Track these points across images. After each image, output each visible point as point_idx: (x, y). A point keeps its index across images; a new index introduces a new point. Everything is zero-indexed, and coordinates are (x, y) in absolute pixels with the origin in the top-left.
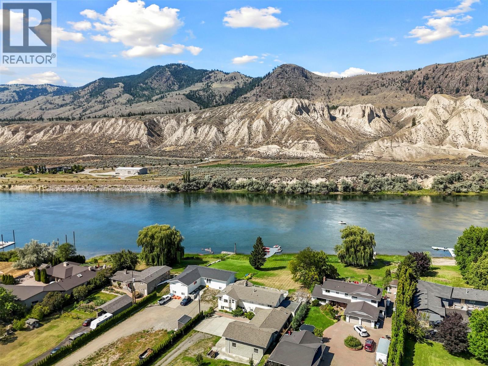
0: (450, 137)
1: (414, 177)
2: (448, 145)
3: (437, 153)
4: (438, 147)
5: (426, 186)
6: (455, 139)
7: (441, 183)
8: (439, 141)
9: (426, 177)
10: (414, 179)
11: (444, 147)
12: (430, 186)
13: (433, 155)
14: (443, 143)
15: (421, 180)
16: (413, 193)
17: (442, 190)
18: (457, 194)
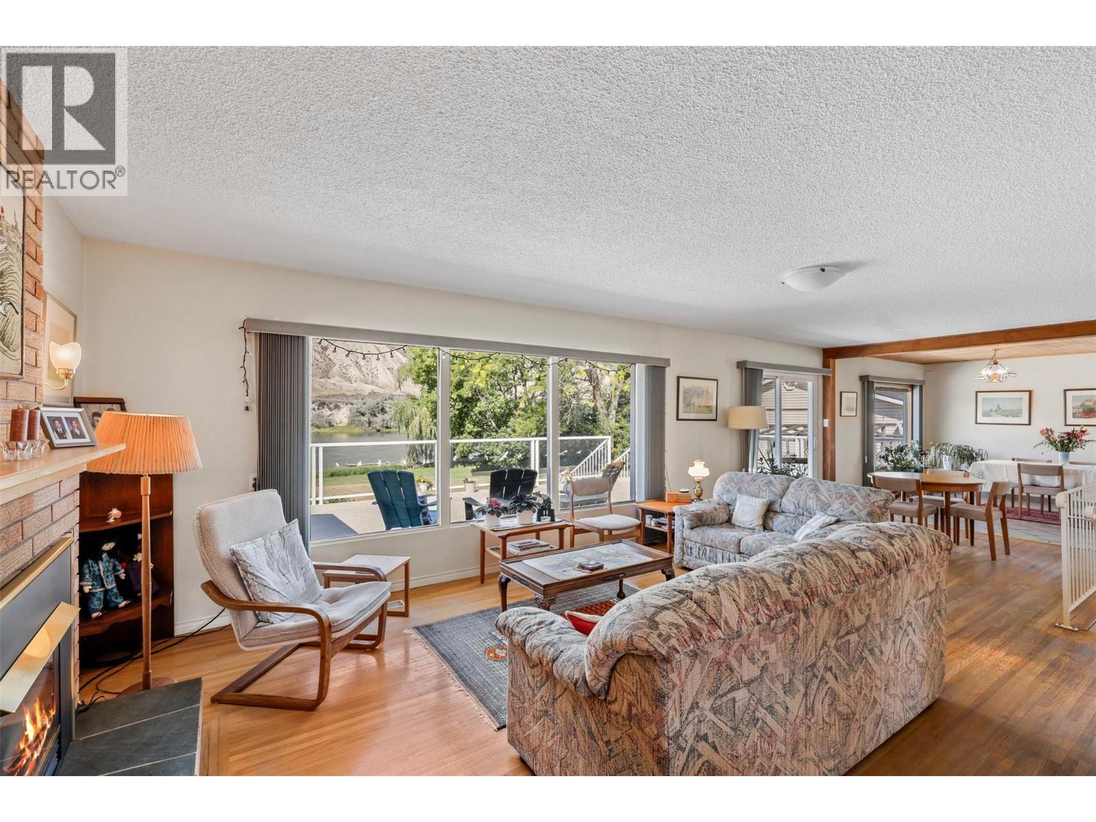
0: (337, 367)
1: (319, 405)
2: (337, 378)
3: (324, 388)
4: (322, 380)
5: (339, 422)
6: (344, 371)
7: (363, 414)
8: (323, 372)
9: (337, 407)
10: (318, 409)
11: (332, 381)
12: (345, 421)
13: (320, 391)
14: (330, 375)
15: (330, 412)
16: (322, 430)
17: (367, 425)
18: (388, 430)
